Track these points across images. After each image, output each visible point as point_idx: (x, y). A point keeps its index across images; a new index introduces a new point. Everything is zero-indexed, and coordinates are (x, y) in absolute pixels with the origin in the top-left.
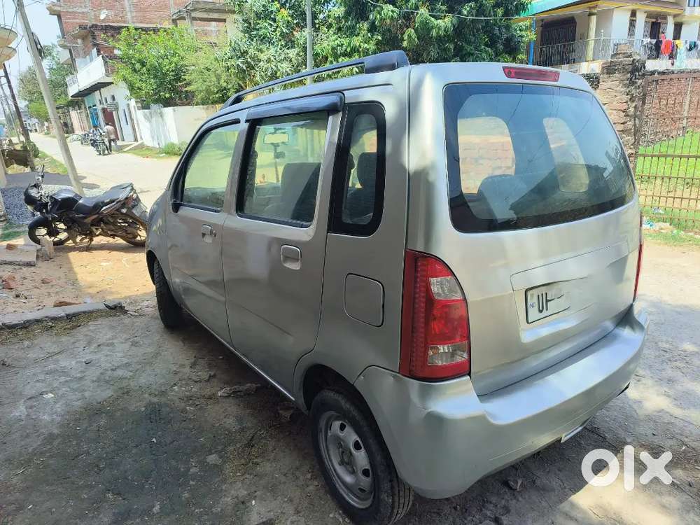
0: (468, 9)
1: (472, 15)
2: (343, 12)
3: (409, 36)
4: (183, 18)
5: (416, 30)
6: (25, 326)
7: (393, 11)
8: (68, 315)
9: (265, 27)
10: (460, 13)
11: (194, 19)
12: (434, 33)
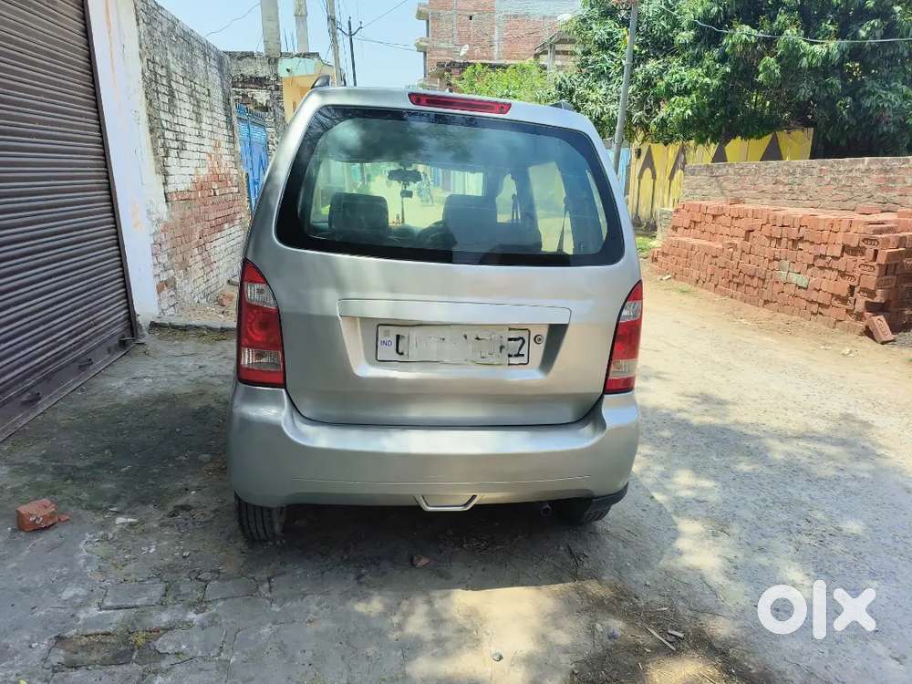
0: (869, 29)
1: (875, 38)
2: (692, 38)
3: (766, 68)
4: (546, 53)
5: (779, 59)
6: (185, 329)
7: (749, 36)
8: (222, 329)
9: (605, 60)
10: (855, 36)
11: (558, 53)
12: (804, 62)
